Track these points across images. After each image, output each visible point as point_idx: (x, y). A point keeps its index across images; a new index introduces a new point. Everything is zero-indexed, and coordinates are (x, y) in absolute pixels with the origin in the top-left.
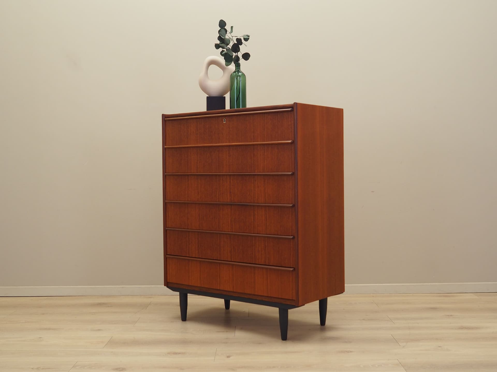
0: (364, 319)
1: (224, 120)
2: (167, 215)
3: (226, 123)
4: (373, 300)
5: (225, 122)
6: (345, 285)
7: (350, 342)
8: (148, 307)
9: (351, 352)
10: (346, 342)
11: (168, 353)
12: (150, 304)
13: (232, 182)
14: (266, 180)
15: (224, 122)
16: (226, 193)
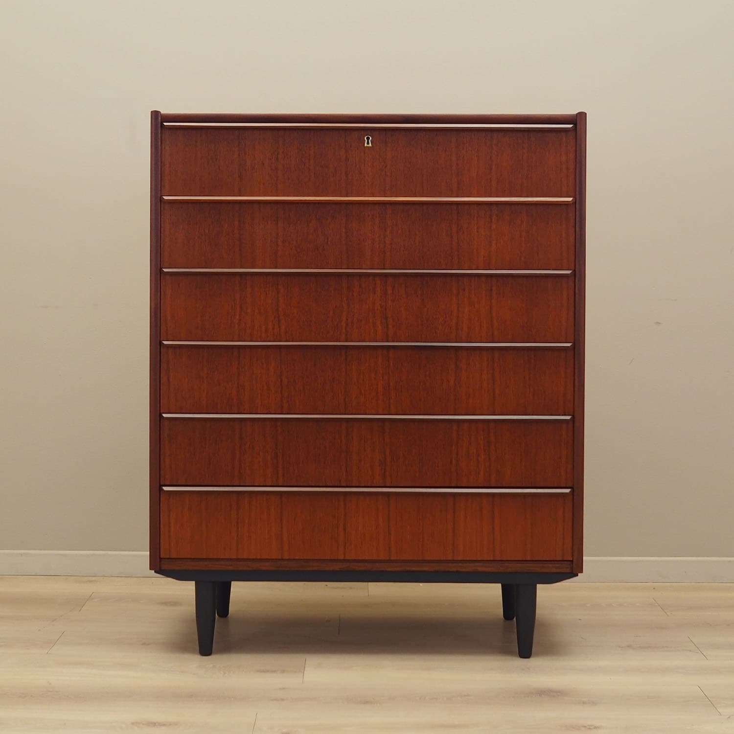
0: (629, 646)
1: (368, 138)
2: (164, 379)
3: (372, 146)
4: (653, 599)
5: (370, 145)
6: (584, 558)
7: (594, 703)
8: (84, 605)
9: (596, 728)
10: (584, 703)
11: (133, 724)
12: (90, 598)
13: (390, 292)
14: (494, 288)
15: (368, 143)
16: (371, 320)
